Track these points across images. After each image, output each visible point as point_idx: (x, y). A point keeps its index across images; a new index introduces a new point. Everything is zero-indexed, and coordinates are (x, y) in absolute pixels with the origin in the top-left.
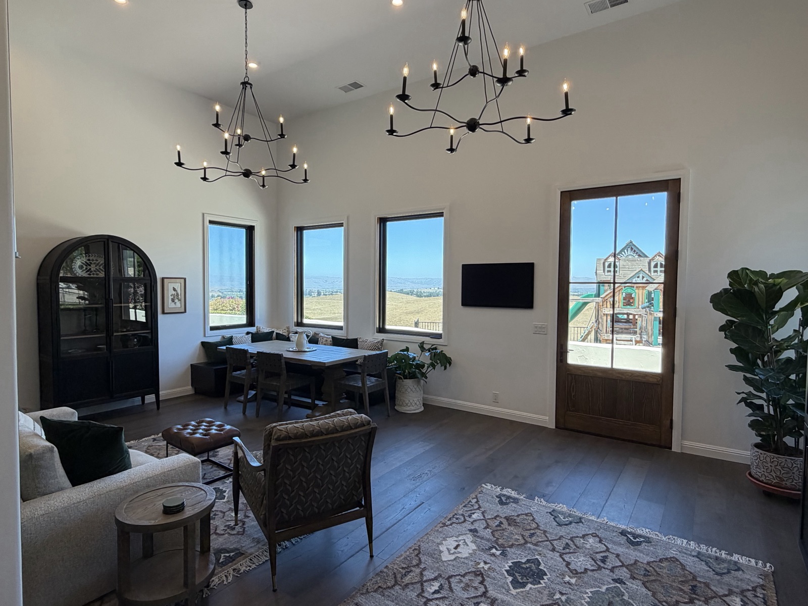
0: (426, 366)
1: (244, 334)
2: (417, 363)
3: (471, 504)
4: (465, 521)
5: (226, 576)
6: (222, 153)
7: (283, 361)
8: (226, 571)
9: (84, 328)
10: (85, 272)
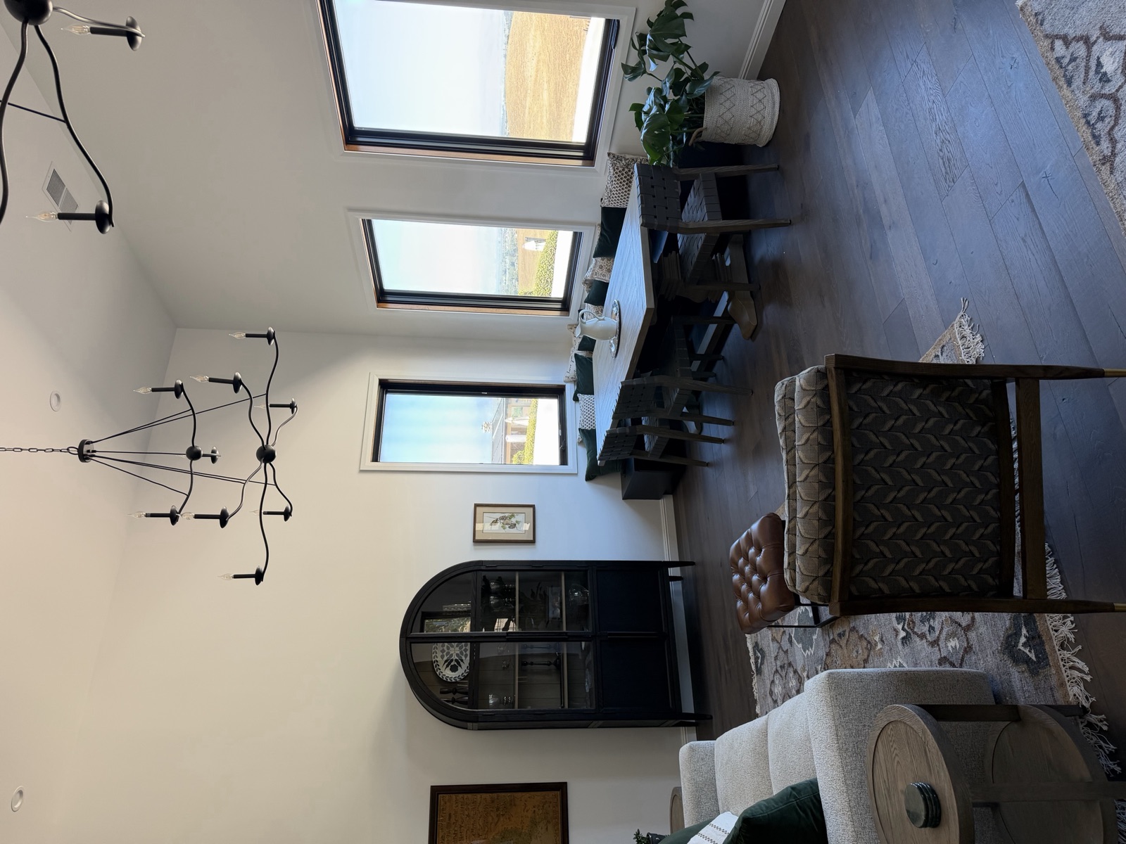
0: (678, 66)
1: (577, 404)
2: (671, 88)
3: (1066, 60)
4: (1114, 98)
5: (1071, 668)
6: (223, 524)
7: (635, 382)
8: (1062, 663)
9: (553, 667)
10: (461, 663)
